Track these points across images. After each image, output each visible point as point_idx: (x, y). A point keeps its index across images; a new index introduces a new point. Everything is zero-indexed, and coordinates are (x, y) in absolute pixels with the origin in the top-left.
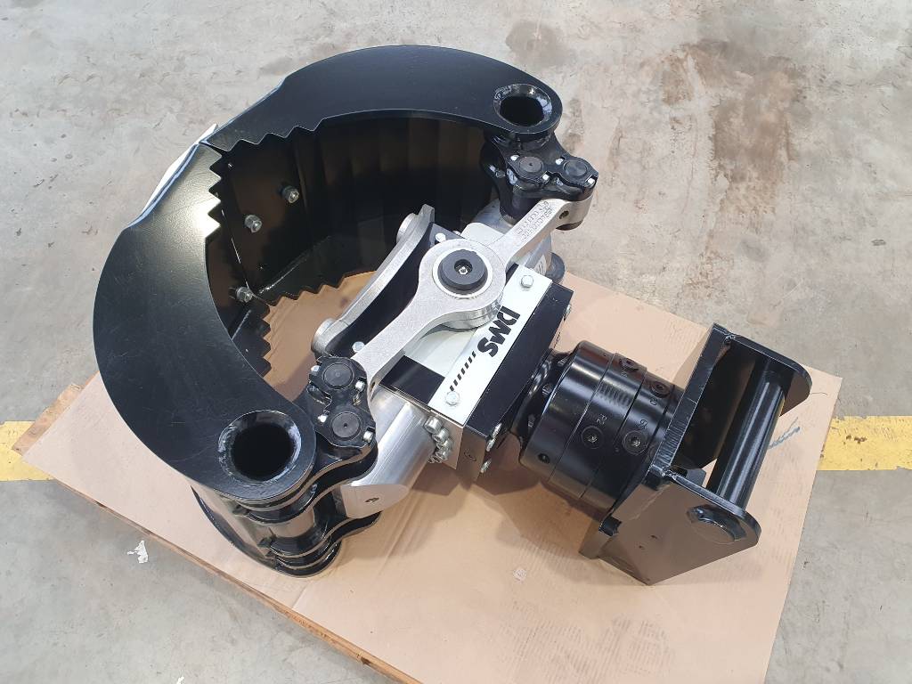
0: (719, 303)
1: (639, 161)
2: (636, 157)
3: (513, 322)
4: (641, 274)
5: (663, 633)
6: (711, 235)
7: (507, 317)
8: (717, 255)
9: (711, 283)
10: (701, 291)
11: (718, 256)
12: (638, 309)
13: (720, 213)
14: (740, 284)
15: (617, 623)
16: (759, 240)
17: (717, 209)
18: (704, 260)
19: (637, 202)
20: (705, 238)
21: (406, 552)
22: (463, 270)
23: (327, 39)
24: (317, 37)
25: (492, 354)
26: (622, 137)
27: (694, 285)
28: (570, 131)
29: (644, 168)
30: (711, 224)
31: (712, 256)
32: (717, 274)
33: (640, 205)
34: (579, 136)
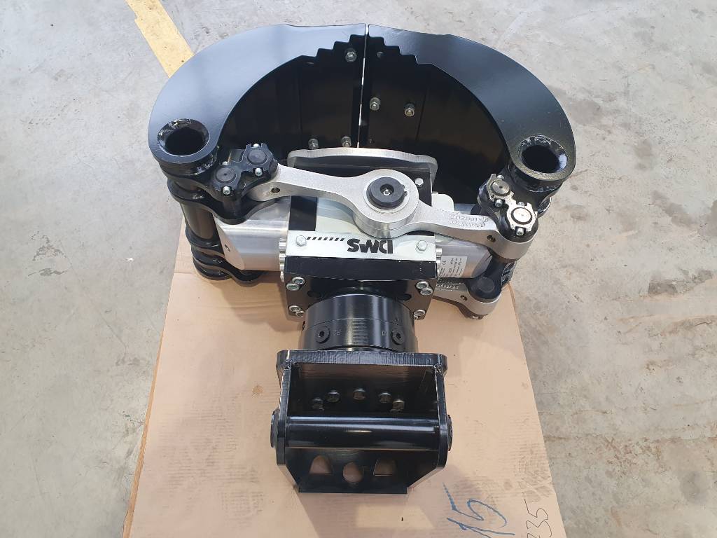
0: (609, 474)
1: (696, 348)
2: (698, 342)
3: (384, 251)
4: (585, 397)
5: (261, 510)
6: (674, 440)
7: (385, 246)
8: (658, 454)
9: (624, 459)
10: (609, 454)
11: (658, 456)
12: (523, 385)
13: (706, 439)
14: (645, 487)
15: (253, 473)
16: (709, 488)
17: (709, 434)
18: (644, 444)
19: (652, 363)
20: (668, 436)
21: (239, 316)
22: (387, 193)
23: (602, 102)
24: (597, 97)
25: (349, 250)
26: (708, 324)
27: (610, 444)
28: (674, 283)
29: (693, 355)
30: (688, 435)
31: (654, 450)
32: (640, 461)
33: (651, 367)
34: (677, 292)
